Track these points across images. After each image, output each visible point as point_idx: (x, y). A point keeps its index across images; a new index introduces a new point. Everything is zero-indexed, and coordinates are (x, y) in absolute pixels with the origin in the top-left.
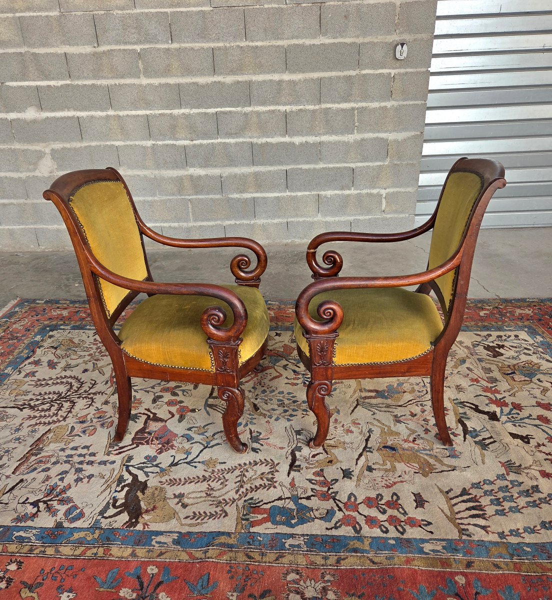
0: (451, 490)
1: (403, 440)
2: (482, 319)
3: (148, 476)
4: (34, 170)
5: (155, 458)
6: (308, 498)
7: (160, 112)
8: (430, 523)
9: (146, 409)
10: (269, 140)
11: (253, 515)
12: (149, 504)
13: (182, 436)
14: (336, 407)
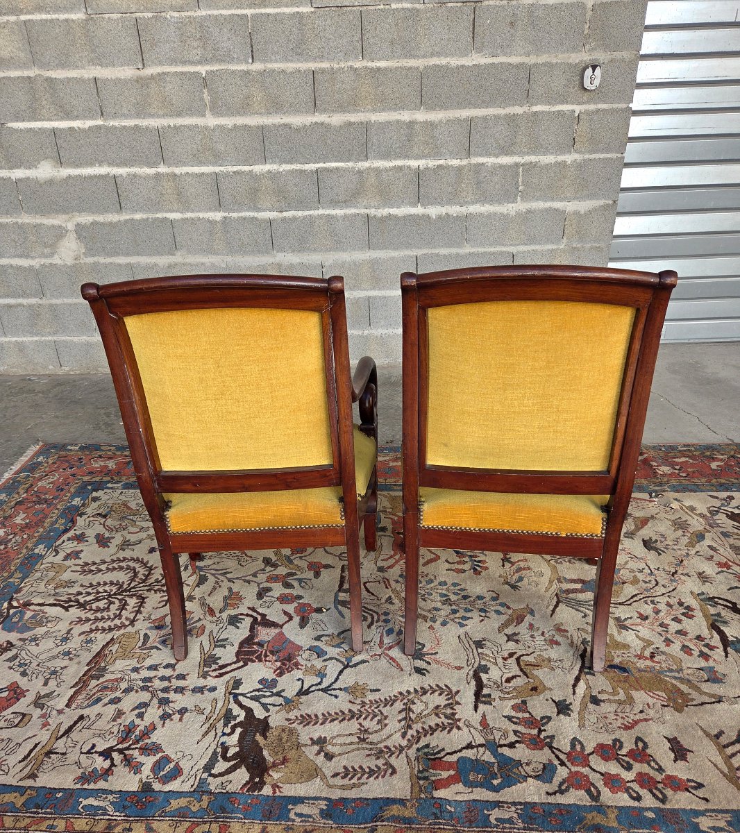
0: (721, 733)
1: (636, 656)
2: (716, 474)
3: (268, 710)
4: (52, 255)
5: (274, 683)
6: (511, 745)
7: (236, 168)
8: (700, 786)
9: (249, 608)
10: (394, 211)
11: (435, 772)
12: (277, 753)
13: (309, 649)
14: (527, 606)
